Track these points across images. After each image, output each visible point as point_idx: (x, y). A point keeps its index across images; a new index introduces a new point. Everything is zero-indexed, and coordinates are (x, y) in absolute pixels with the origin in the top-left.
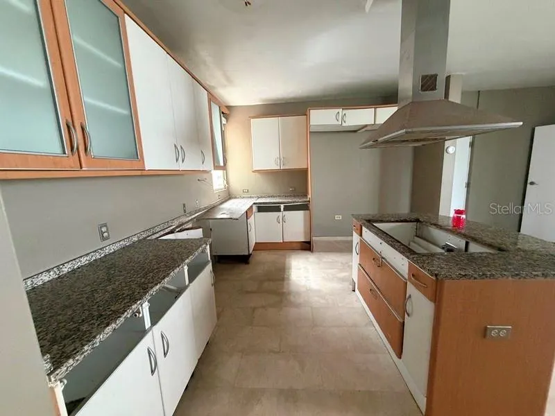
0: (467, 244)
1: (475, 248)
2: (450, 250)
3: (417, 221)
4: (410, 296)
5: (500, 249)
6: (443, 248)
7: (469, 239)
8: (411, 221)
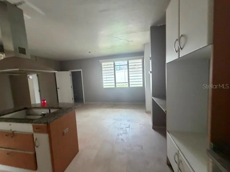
0: (50, 110)
1: (52, 111)
2: (44, 115)
3: (26, 108)
4: (36, 139)
5: (60, 108)
6: (41, 115)
7: (50, 108)
8: (22, 110)
